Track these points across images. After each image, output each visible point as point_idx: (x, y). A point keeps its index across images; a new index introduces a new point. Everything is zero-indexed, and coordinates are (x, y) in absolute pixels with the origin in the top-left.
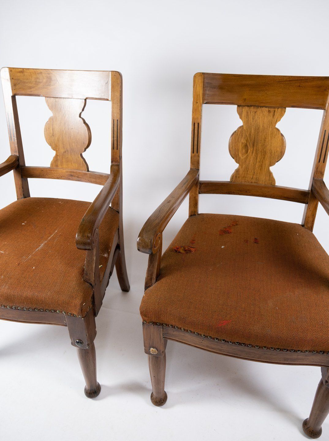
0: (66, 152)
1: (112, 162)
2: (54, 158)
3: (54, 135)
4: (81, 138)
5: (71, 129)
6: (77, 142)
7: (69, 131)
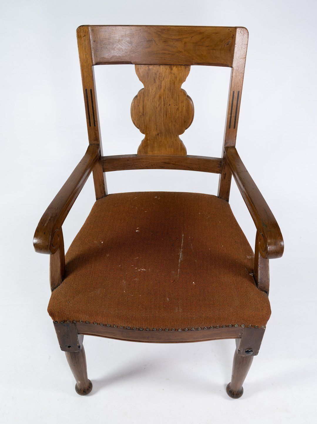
3: (145, 114)
4: (181, 115)
5: (168, 104)
6: (175, 121)
7: (166, 107)
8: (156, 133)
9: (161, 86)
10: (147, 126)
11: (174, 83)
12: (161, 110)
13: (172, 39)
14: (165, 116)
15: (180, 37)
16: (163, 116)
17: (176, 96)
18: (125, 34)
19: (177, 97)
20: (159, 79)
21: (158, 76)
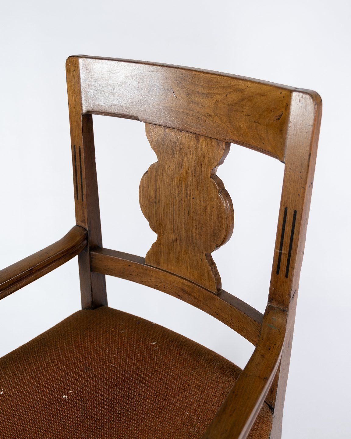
0: (178, 241)
1: (270, 299)
2: (153, 245)
3: (157, 201)
4: (210, 221)
5: (192, 197)
6: (201, 228)
7: (188, 200)
8: (174, 237)
9: (182, 163)
10: (160, 222)
11: (201, 164)
12: (181, 202)
13: (199, 93)
14: (187, 213)
15: (210, 92)
16: (185, 213)
17: (203, 187)
18: (131, 74)
19: (205, 189)
20: (180, 153)
21: (178, 148)
